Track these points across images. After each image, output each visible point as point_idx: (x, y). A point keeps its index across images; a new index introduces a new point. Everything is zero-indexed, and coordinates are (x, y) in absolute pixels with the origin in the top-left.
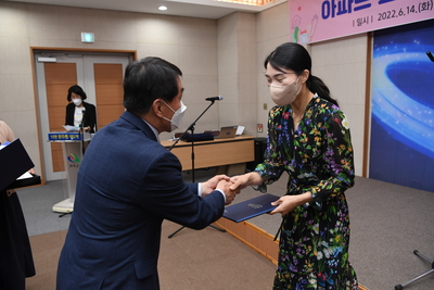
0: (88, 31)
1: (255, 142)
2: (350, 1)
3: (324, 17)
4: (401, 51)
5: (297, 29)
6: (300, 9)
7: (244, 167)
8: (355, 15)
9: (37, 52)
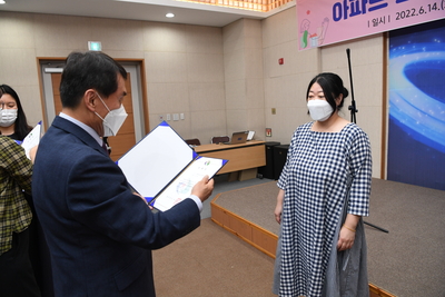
0: (95, 41)
1: (266, 146)
2: (364, 2)
3: (336, 19)
4: (420, 51)
5: (306, 33)
6: (308, 12)
7: (255, 173)
8: (370, 16)
9: (44, 62)
